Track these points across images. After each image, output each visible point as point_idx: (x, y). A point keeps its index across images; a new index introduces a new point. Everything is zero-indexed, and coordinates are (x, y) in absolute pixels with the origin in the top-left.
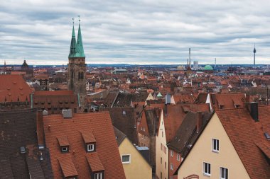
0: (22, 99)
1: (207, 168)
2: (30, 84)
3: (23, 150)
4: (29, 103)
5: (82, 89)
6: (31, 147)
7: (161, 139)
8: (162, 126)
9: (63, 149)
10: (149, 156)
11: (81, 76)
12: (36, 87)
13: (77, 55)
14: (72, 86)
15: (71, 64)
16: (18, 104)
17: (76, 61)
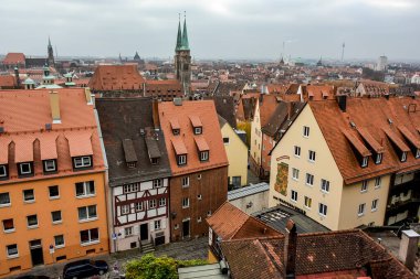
0: (136, 87)
1: (297, 151)
2: (142, 73)
3: (142, 131)
4: (142, 91)
5: (187, 79)
6: (148, 129)
7: (256, 124)
8: (257, 114)
9: (176, 132)
10: (246, 139)
11: (186, 68)
12: (147, 76)
13: (183, 48)
14: (178, 76)
15: (177, 57)
16: (133, 91)
17: (181, 54)
